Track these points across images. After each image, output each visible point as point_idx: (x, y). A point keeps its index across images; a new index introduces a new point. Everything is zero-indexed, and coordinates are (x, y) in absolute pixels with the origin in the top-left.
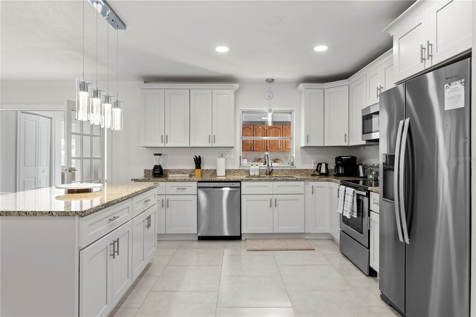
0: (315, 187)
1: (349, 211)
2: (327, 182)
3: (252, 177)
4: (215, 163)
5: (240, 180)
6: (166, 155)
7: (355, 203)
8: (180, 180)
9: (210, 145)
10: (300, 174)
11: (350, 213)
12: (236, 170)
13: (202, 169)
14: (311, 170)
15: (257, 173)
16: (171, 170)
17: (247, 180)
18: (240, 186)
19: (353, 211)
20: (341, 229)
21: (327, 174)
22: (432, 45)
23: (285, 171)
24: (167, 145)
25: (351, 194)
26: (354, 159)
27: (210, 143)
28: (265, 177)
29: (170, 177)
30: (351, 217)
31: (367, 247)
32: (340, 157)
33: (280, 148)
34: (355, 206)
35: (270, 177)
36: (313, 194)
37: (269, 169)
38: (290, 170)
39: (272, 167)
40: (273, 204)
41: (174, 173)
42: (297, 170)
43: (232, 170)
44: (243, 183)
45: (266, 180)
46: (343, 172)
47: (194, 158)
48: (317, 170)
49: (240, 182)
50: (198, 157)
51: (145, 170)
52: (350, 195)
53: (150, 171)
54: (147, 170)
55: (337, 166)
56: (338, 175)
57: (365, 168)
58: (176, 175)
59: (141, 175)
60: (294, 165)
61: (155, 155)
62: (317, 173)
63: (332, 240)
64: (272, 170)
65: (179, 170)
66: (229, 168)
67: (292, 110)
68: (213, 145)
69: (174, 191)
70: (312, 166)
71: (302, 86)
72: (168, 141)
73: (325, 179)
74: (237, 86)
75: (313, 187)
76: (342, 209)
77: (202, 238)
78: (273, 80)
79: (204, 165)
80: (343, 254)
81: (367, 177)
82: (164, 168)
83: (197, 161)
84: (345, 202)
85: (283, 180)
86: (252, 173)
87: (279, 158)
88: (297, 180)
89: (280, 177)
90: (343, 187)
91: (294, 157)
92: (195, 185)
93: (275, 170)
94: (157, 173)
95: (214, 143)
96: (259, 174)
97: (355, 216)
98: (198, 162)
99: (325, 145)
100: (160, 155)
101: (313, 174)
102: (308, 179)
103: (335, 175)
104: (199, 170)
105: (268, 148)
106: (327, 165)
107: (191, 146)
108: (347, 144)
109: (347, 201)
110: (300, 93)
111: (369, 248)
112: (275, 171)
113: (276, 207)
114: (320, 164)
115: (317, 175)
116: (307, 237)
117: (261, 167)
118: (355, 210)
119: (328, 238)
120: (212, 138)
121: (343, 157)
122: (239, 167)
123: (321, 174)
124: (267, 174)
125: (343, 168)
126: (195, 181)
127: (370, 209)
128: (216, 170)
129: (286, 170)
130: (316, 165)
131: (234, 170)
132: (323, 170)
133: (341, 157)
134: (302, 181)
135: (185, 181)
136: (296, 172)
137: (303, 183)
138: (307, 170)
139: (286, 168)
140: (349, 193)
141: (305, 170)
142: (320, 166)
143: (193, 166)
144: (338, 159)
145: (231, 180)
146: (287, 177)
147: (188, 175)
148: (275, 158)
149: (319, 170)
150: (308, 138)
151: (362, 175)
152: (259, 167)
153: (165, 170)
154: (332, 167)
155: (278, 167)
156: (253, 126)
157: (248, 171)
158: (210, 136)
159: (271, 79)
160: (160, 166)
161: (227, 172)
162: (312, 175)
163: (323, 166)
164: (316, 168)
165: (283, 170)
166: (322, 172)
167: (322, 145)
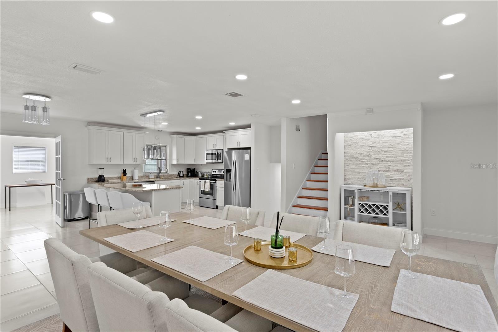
1: (207, 189)
2: (188, 180)
4: (133, 173)
7: (210, 185)
10: (171, 177)
12: (142, 176)
20: (199, 197)
21: (183, 177)
24: (110, 163)
25: (208, 182)
26: (196, 169)
27: (134, 162)
29: (109, 181)
31: (215, 199)
34: (210, 186)
38: (167, 175)
42: (170, 175)
46: (190, 175)
47: (122, 170)
51: (88, 178)
55: (188, 172)
56: (188, 176)
58: (114, 180)
59: (84, 181)
60: (168, 173)
62: (178, 176)
68: (136, 163)
70: (176, 173)
71: (175, 136)
72: (111, 161)
73: (186, 178)
75: (183, 182)
76: (203, 188)
78: (162, 131)
79: (127, 174)
80: (200, 206)
82: (105, 176)
90: (203, 181)
91: (168, 169)
93: (161, 175)
96: (154, 178)
98: (125, 172)
99: (185, 163)
100: (103, 169)
104: (126, 177)
106: (183, 172)
107: (124, 163)
108: (195, 163)
109: (206, 185)
110: (173, 139)
114: (180, 172)
117: (155, 174)
118: (210, 188)
122: (143, 174)
123: (180, 177)
124: (157, 178)
125: (190, 173)
127: (217, 186)
129: (165, 175)
132: (182, 175)
133: (190, 168)
137: (180, 180)
141: (173, 175)
143: (122, 175)
144: (188, 169)
154: (185, 173)
158: (134, 158)
160: (103, 175)
162: (176, 177)
163: (182, 172)
164: (177, 174)
165: (164, 175)
166: (181, 175)
167: (183, 163)
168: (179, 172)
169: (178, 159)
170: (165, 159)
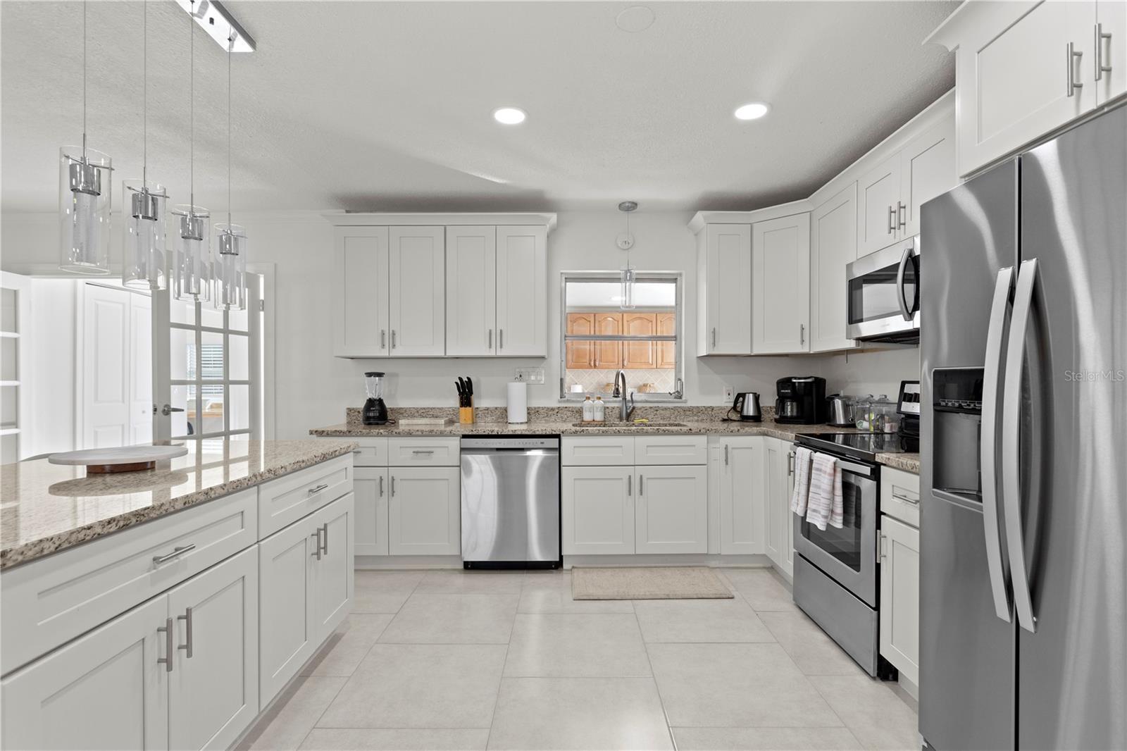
0: (733, 448)
1: (824, 512)
2: (761, 438)
3: (589, 424)
4: (505, 394)
5: (558, 433)
6: (395, 375)
7: (839, 492)
8: (420, 433)
9: (492, 353)
10: (696, 418)
11: (826, 517)
12: (553, 409)
13: (476, 406)
14: (721, 408)
15: (599, 417)
16: (406, 410)
17: (575, 433)
18: (558, 447)
19: (832, 511)
20: (795, 551)
21: (757, 419)
22: (1109, 37)
23: (662, 412)
24: (395, 353)
25: (829, 469)
26: (820, 383)
27: (490, 346)
28: (618, 425)
29: (402, 425)
30: (828, 525)
31: (874, 606)
32: (789, 380)
33: (651, 362)
34: (839, 499)
35: (627, 426)
36: (727, 464)
37: (626, 407)
38: (674, 409)
39: (632, 401)
40: (636, 487)
41: (412, 416)
42: (690, 409)
43: (543, 408)
44: (565, 440)
45: (618, 433)
46: (795, 414)
47: (457, 383)
48: (734, 408)
49: (558, 436)
50: (465, 379)
51: (348, 409)
52: (825, 472)
53: (359, 412)
54: (353, 409)
55: (782, 400)
56: (782, 420)
57: (849, 405)
58: (414, 421)
59: (341, 422)
60: (684, 398)
61: (369, 375)
62: (734, 416)
63: (772, 569)
64: (634, 408)
65: (424, 409)
66: (536, 403)
67: (677, 274)
68: (499, 354)
69: (406, 457)
70: (724, 401)
71: (700, 216)
72: (397, 343)
73: (755, 429)
74: (553, 218)
75: (726, 448)
76: (802, 504)
77: (471, 567)
78: (634, 205)
79: (479, 397)
80: (800, 608)
81: (854, 426)
82: (388, 404)
83: (464, 390)
84: (811, 489)
85: (657, 433)
86: (587, 417)
87: (649, 382)
88: (690, 432)
89: (651, 425)
90: (804, 453)
91: (683, 380)
92: (455, 443)
93: (640, 409)
94: (374, 417)
95: (501, 347)
96: (602, 419)
97: (838, 524)
98: (466, 391)
99: (756, 352)
100: (380, 375)
101: (726, 418)
102: (716, 431)
103: (777, 421)
104: (468, 409)
105: (625, 363)
106: (757, 398)
107: (447, 354)
108: (805, 350)
109: (819, 487)
110: (696, 235)
111: (877, 608)
112: (638, 411)
113: (641, 494)
114: (741, 396)
115: (735, 421)
116: (713, 564)
117: (609, 402)
118: (839, 509)
119: (761, 565)
120: (495, 337)
121: (795, 378)
122: (560, 402)
123: (745, 419)
124: (621, 419)
125: (794, 404)
126: (454, 435)
127: (882, 510)
128: (506, 410)
129: (666, 409)
130: (733, 398)
131: (548, 408)
133: (791, 378)
134: (703, 434)
135: (431, 434)
136: (688, 413)
137: (703, 439)
138: (712, 409)
139: (665, 405)
140: (823, 468)
141: (706, 408)
142: (741, 399)
143: (454, 401)
144: (784, 383)
145: (537, 433)
146: (666, 426)
147: (442, 421)
148: (641, 383)
149: (739, 409)
150: (714, 336)
151: (840, 419)
152: (604, 402)
153: (392, 410)
154: (769, 401)
155: (647, 402)
156: (595, 315)
157: (580, 412)
158: (490, 331)
159: (629, 202)
160: (380, 401)
161: (532, 413)
162: (724, 420)
163: (750, 400)
164: (732, 405)
165: (657, 409)
166: (745, 413)
167: (748, 352)
168: (739, 395)
169: (714, 332)
170: (675, 338)
